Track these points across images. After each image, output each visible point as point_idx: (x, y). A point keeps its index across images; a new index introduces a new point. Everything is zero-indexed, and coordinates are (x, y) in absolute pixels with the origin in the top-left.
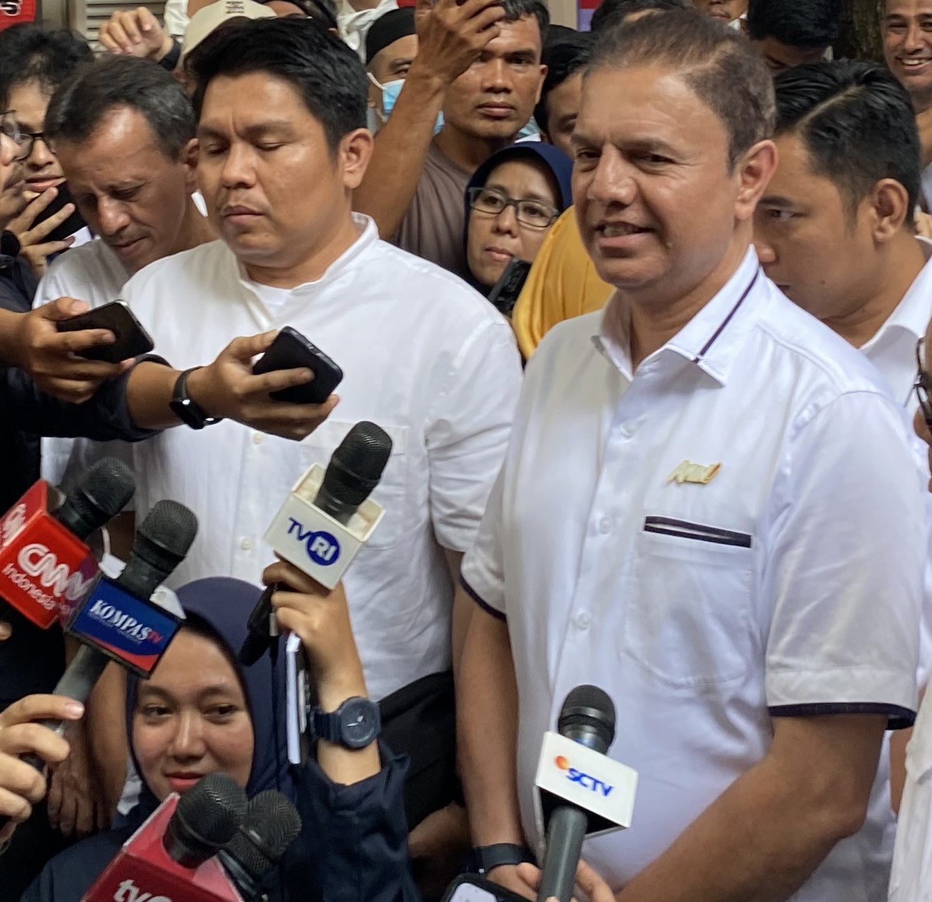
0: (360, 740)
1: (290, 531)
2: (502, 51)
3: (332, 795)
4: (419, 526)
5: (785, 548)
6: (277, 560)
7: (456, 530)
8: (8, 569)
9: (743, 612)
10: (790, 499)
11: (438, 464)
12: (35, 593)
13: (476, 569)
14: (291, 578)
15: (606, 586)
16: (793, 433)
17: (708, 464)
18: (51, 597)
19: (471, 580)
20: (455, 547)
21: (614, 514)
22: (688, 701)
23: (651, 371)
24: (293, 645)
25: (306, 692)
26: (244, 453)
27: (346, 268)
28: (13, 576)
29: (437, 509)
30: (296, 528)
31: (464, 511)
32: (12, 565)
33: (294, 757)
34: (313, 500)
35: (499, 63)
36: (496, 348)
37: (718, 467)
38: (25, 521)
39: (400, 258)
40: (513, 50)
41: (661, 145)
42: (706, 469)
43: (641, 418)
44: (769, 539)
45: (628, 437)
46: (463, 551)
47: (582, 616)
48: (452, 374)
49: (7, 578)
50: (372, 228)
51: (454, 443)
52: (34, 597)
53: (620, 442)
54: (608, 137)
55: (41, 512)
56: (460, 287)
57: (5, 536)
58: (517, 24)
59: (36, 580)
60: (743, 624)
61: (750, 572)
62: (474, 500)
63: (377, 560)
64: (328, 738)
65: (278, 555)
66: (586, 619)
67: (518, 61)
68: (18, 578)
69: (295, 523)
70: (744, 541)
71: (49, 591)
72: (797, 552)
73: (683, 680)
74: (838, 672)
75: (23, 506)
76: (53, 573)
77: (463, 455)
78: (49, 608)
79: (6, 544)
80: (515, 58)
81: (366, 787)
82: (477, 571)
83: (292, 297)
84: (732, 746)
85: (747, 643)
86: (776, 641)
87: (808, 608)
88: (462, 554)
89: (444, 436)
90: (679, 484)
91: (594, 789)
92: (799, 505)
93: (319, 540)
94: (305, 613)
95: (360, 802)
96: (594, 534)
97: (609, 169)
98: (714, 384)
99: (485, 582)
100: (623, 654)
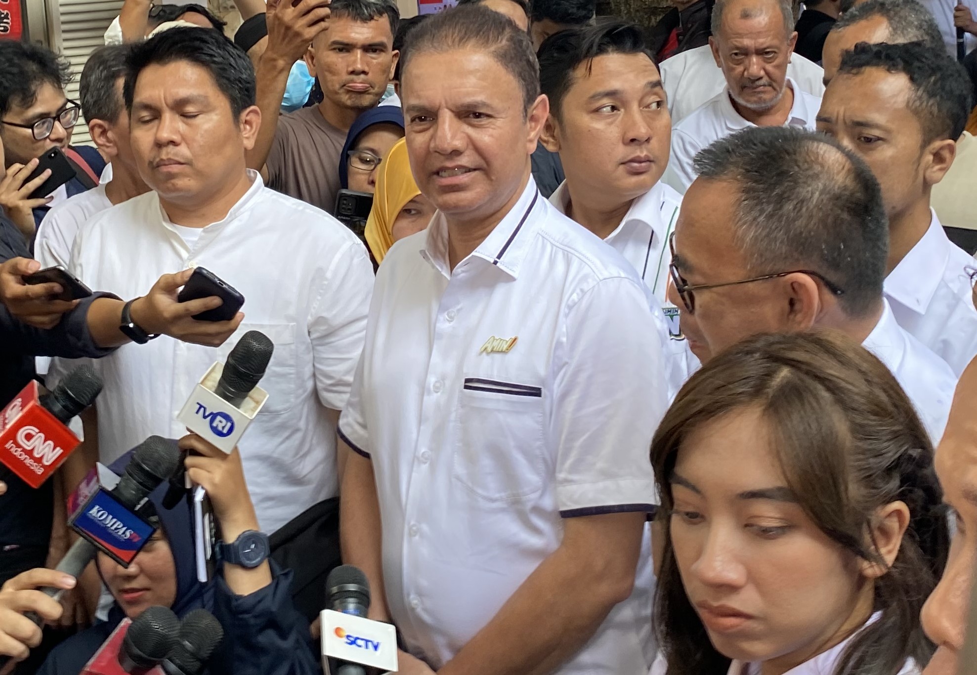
0: (254, 562)
1: (197, 412)
2: (360, 43)
3: (234, 603)
4: (306, 394)
5: (564, 396)
6: (189, 433)
7: (336, 395)
8: (8, 446)
9: (538, 443)
10: (566, 359)
11: (319, 348)
12: (29, 461)
13: (349, 424)
14: (199, 447)
15: (439, 432)
16: (567, 311)
17: (508, 338)
18: (41, 465)
19: (346, 431)
20: (336, 407)
21: (443, 378)
22: (502, 510)
23: (463, 272)
24: (199, 496)
25: (211, 530)
26: (175, 350)
27: (242, 210)
28: (13, 450)
29: (321, 381)
30: (202, 409)
31: (340, 380)
32: (12, 441)
33: (203, 577)
34: (214, 389)
35: (359, 53)
36: (356, 261)
37: (515, 339)
38: (22, 410)
39: (281, 200)
40: (368, 42)
41: (484, 104)
42: (507, 342)
43: (459, 307)
44: (554, 389)
45: (450, 321)
46: (340, 409)
47: (423, 454)
48: (326, 282)
49: (8, 451)
50: (259, 180)
51: (332, 333)
52: (29, 465)
53: (444, 325)
54: (443, 103)
55: (34, 402)
56: (326, 218)
57: (7, 421)
58: (372, 23)
59: (30, 453)
60: (538, 452)
61: (541, 415)
62: (347, 372)
63: (278, 421)
64: (230, 561)
65: (188, 430)
66: (426, 456)
67: (374, 51)
68: (16, 451)
69: (201, 406)
70: (535, 392)
71: (39, 460)
72: (574, 397)
73: (497, 495)
74: (609, 483)
75: (20, 400)
76: (41, 447)
77: (338, 340)
78: (40, 473)
79: (8, 427)
80: (371, 48)
81: (259, 596)
82: (348, 424)
83: (203, 234)
84: (535, 541)
85: (541, 466)
86: (563, 463)
87: (584, 437)
88: (340, 411)
89: (323, 328)
90: (488, 354)
91: (367, 647)
92: (574, 363)
93: (219, 418)
94: (209, 472)
95: (254, 606)
96: (429, 393)
97: (447, 126)
98: (510, 279)
99: (355, 432)
100: (453, 480)
